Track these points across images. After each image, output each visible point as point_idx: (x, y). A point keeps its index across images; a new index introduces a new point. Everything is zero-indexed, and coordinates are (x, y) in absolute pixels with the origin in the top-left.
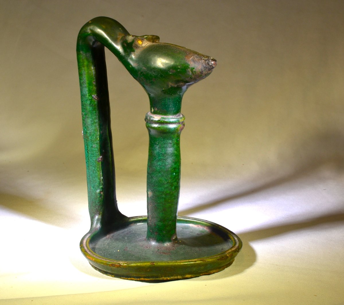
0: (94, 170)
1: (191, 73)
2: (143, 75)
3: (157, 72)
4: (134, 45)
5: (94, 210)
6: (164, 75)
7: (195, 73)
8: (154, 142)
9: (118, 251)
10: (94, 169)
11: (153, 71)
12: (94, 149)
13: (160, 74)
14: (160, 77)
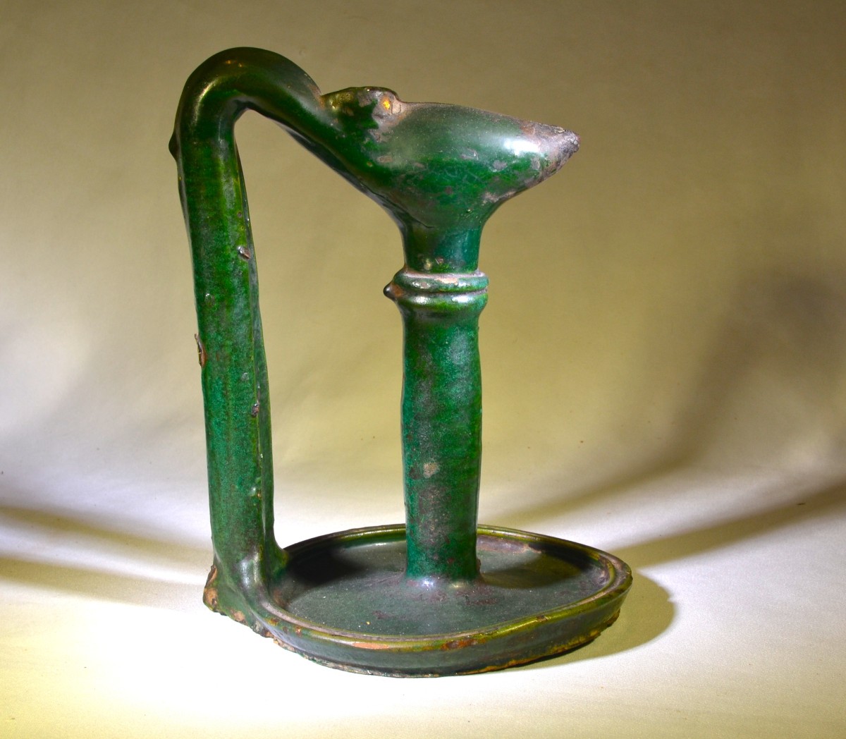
0: (244, 439)
1: (539, 167)
2: (416, 181)
3: (458, 171)
4: (375, 111)
5: (243, 542)
6: (476, 177)
7: (547, 165)
8: (437, 340)
9: (368, 623)
10: (243, 436)
11: (447, 169)
12: (243, 384)
13: (466, 176)
14: (468, 183)
